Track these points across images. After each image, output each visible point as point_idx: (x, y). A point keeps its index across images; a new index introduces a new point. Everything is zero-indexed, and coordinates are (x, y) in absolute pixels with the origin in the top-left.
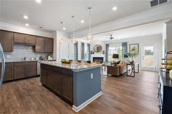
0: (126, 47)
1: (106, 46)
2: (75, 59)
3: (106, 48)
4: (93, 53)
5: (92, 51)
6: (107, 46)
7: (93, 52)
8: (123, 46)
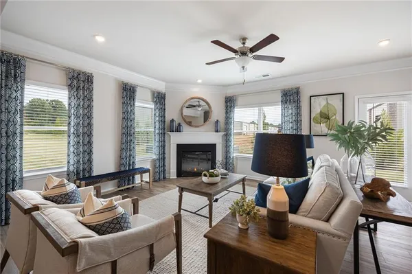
0: (298, 108)
1: (226, 102)
2: (72, 156)
3: (227, 113)
4: (178, 129)
5: (172, 121)
6: (230, 103)
7: (175, 124)
8: (284, 102)
